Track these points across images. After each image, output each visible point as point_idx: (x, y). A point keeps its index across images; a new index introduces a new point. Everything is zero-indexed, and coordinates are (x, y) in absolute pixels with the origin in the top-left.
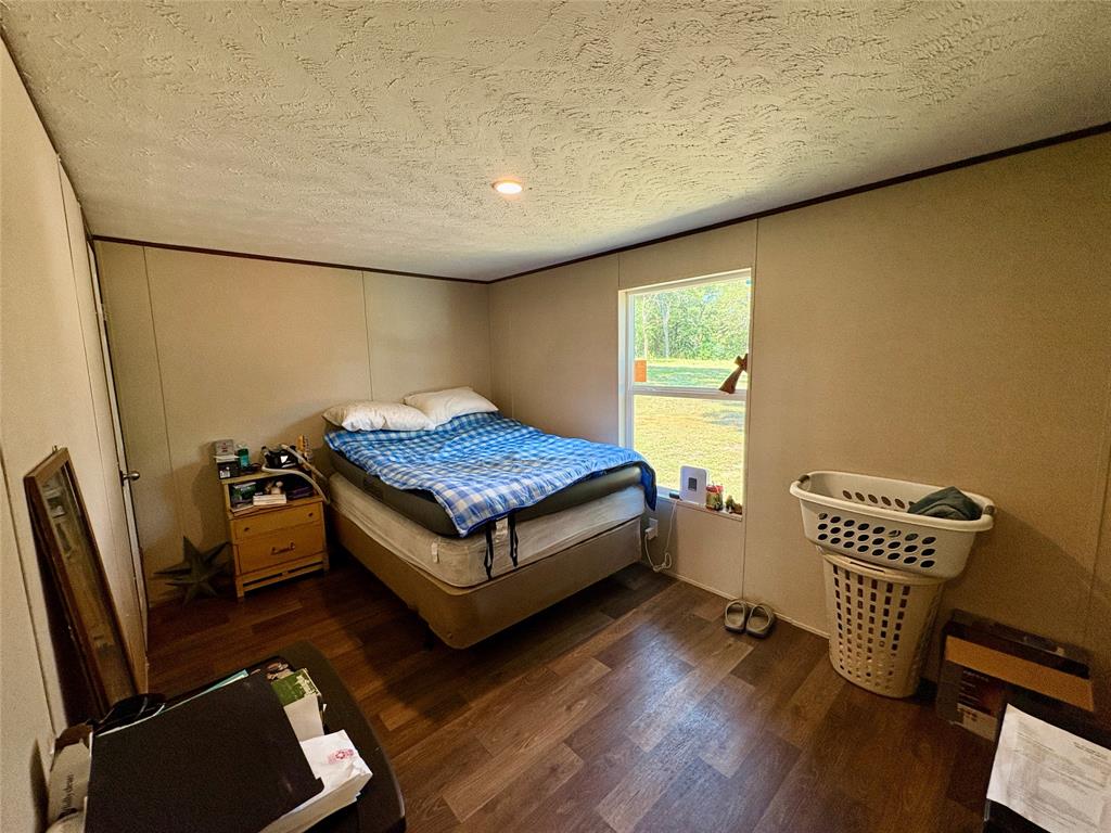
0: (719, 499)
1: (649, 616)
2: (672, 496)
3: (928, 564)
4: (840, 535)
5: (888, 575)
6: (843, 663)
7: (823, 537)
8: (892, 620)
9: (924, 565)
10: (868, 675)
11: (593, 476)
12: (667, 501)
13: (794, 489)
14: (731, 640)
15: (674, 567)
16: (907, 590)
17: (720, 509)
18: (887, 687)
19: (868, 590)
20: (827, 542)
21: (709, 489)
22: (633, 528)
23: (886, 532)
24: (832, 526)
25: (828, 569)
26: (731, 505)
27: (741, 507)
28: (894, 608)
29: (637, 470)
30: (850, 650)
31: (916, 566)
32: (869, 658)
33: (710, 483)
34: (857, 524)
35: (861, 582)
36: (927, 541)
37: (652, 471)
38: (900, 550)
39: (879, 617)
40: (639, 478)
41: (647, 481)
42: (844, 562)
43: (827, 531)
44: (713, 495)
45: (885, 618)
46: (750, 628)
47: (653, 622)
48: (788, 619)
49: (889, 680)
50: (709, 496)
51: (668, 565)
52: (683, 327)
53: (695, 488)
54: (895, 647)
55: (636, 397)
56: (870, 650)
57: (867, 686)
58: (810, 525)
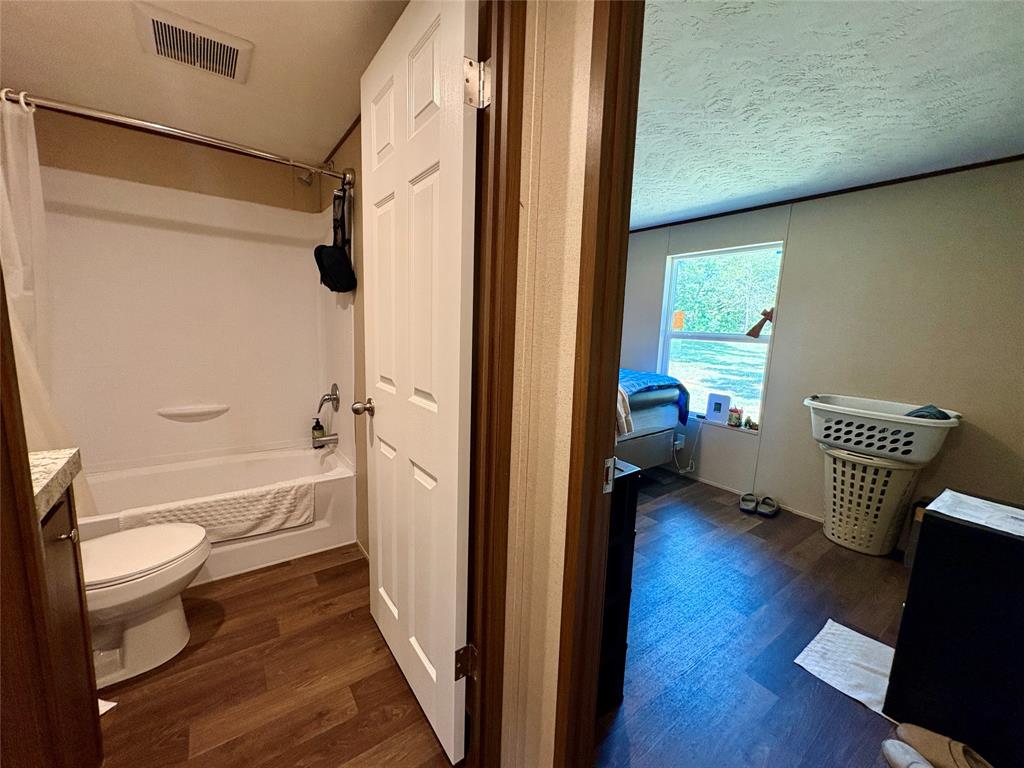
0: (739, 419)
1: (679, 499)
2: (699, 416)
3: (906, 452)
4: (841, 434)
5: (876, 462)
6: (834, 532)
7: (827, 436)
8: (876, 496)
9: (904, 453)
10: (854, 538)
11: (649, 389)
12: (694, 420)
13: (807, 402)
14: (745, 516)
15: (696, 472)
16: (889, 474)
17: (740, 426)
18: (868, 547)
19: (859, 474)
20: (831, 440)
21: (731, 411)
22: (668, 437)
23: (877, 430)
24: (835, 427)
25: (828, 461)
26: (748, 423)
27: (757, 426)
28: (879, 487)
29: (677, 392)
30: (840, 520)
31: (898, 454)
32: (856, 525)
33: (732, 406)
34: (855, 425)
35: (854, 469)
36: (907, 436)
37: (687, 394)
38: (886, 443)
39: (866, 494)
40: (677, 398)
41: (682, 403)
42: (843, 454)
43: (831, 432)
44: (735, 415)
45: (871, 495)
46: (759, 509)
47: (683, 502)
48: (790, 509)
49: (870, 541)
50: (731, 416)
51: (692, 468)
52: (680, 302)
53: (719, 410)
54: (876, 516)
55: (673, 341)
56: (856, 519)
57: (853, 546)
58: (817, 427)
